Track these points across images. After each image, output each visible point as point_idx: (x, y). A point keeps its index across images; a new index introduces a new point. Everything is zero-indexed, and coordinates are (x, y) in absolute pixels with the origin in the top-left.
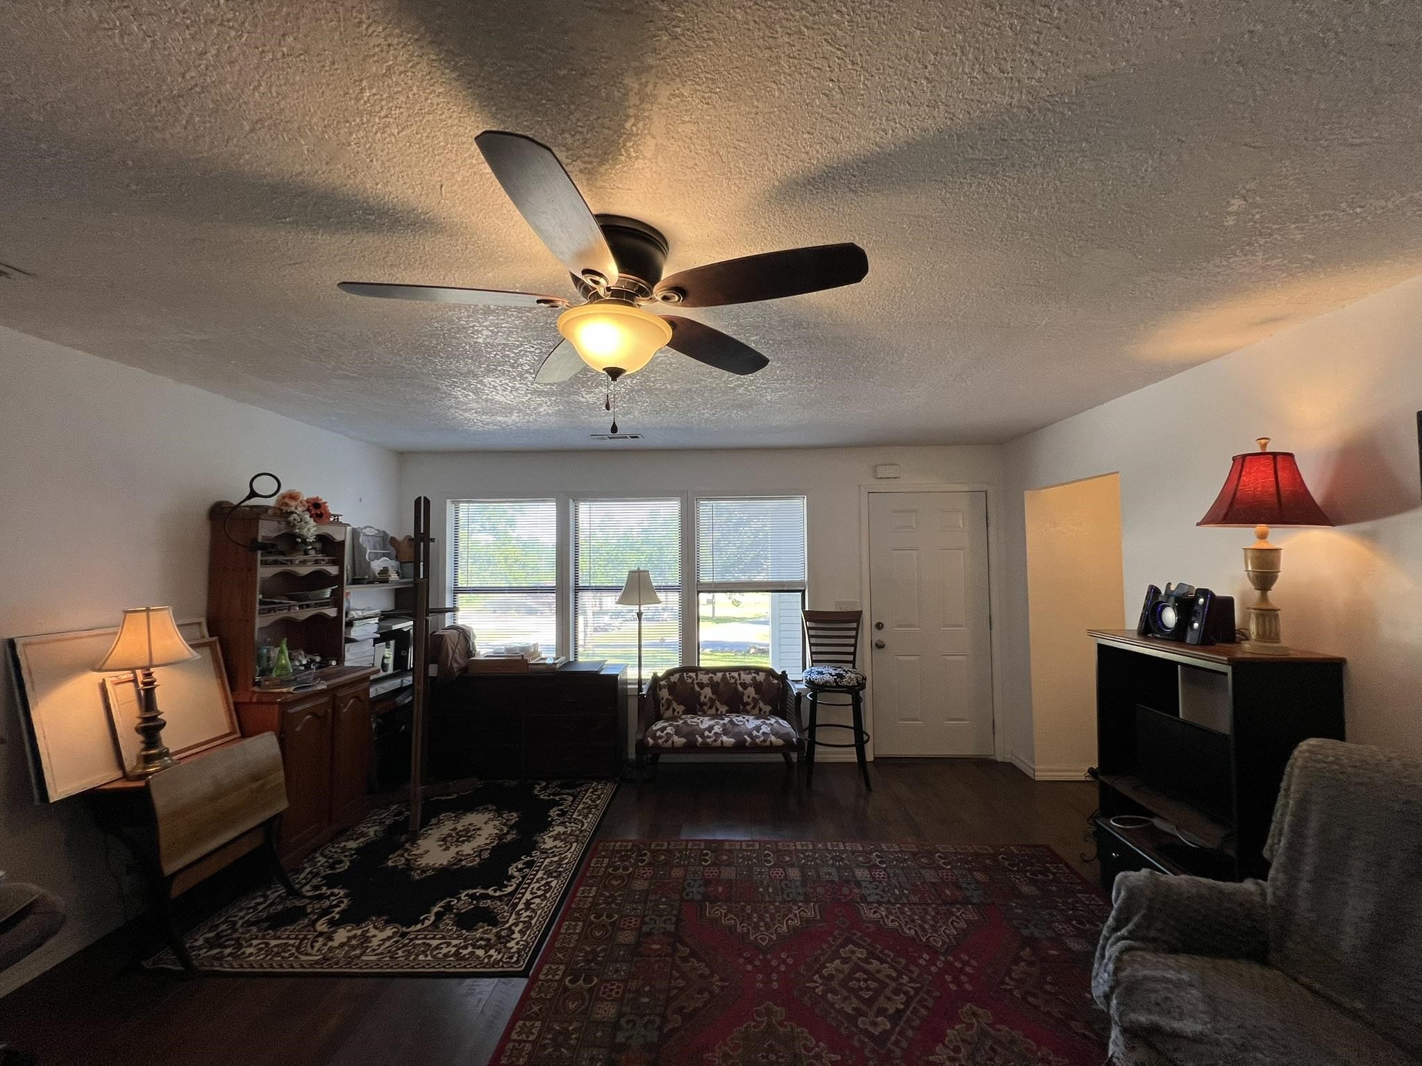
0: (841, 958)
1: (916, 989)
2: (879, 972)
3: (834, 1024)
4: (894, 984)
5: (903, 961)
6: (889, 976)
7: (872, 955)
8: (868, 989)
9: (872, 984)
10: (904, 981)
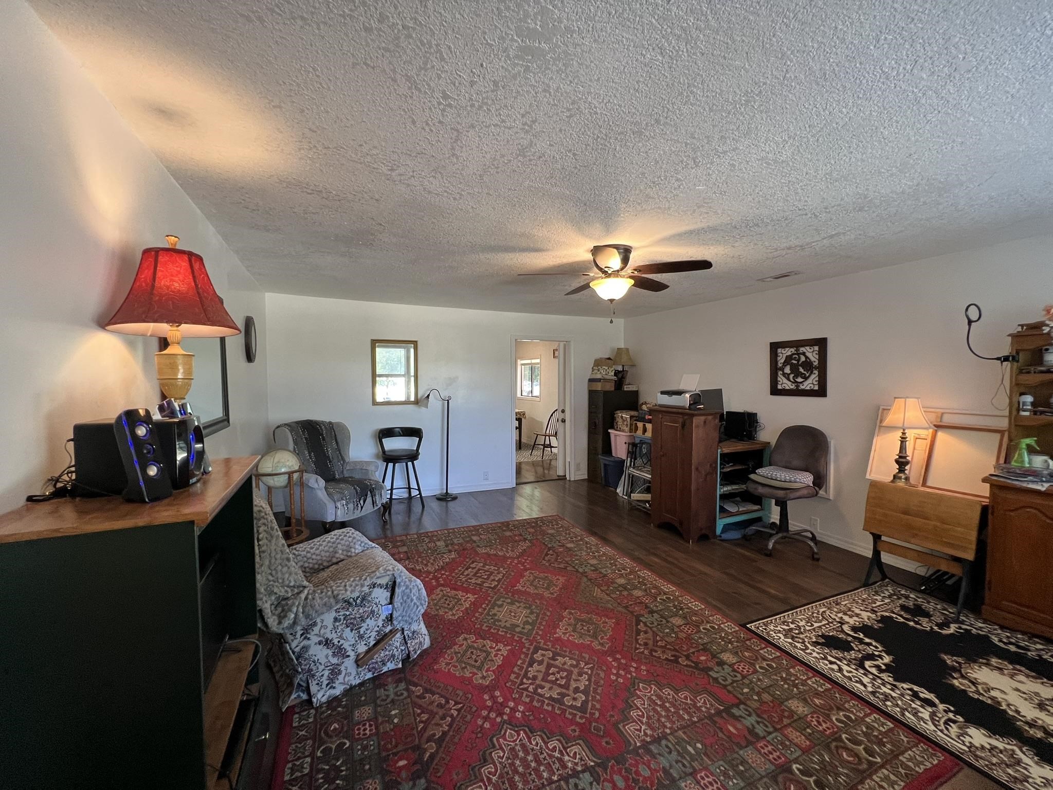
0: (581, 692)
1: (522, 683)
2: (551, 689)
3: (564, 649)
4: (538, 682)
5: (535, 703)
6: (542, 688)
7: (560, 701)
8: (553, 674)
9: (552, 678)
10: (531, 687)
